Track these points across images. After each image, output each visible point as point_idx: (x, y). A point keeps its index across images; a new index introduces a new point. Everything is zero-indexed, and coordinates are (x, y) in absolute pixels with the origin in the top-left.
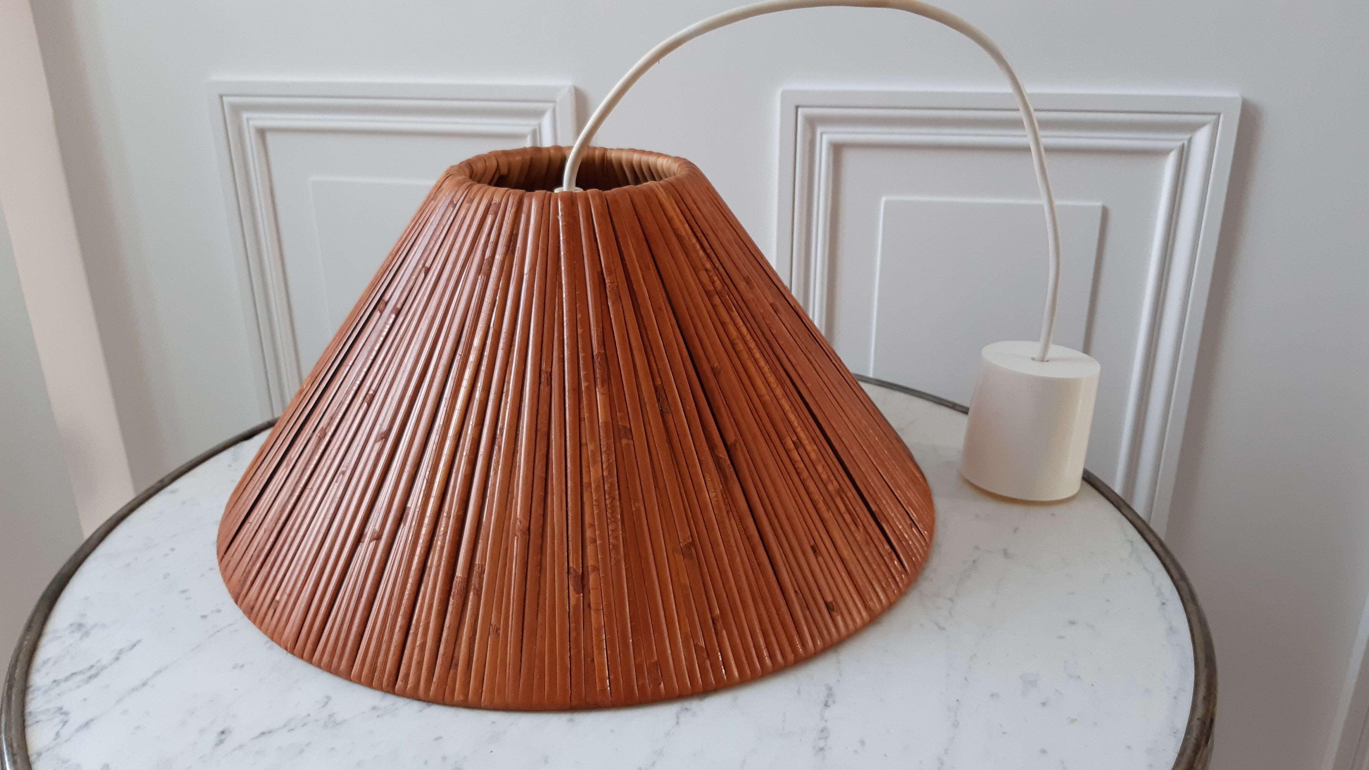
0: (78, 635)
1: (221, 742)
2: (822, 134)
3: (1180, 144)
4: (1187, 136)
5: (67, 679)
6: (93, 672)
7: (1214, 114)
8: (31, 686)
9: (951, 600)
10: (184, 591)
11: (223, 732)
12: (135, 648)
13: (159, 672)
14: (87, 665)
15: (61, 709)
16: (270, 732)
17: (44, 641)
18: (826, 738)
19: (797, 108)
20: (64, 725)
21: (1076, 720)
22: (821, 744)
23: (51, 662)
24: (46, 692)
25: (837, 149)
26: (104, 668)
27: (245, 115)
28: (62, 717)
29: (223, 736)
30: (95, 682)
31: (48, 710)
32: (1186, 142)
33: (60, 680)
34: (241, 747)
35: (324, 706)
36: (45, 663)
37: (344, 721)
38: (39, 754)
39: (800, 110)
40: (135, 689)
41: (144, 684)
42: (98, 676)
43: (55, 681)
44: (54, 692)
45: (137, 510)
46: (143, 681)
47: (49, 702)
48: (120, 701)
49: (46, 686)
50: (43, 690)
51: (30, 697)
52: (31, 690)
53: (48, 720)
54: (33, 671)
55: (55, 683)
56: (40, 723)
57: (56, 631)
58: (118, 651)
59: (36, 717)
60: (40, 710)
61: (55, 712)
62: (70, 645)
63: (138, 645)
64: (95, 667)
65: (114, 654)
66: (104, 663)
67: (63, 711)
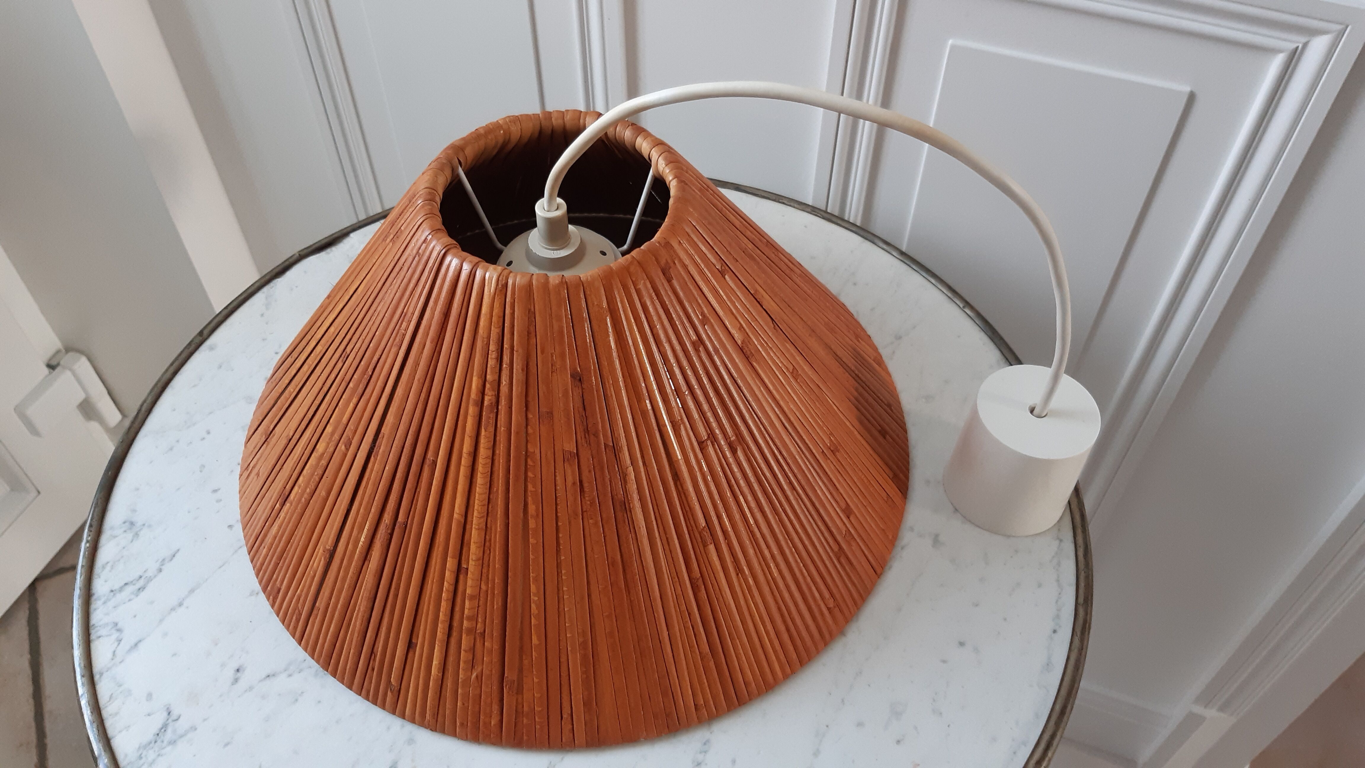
0: (130, 535)
1: (236, 680)
3: (1295, 46)
4: (1303, 39)
5: (121, 589)
6: (141, 583)
7: (1341, 24)
8: (94, 594)
10: (215, 491)
11: (238, 670)
12: (175, 559)
13: (192, 591)
14: (136, 576)
15: (116, 624)
16: (274, 675)
17: (104, 539)
18: (705, 752)
20: (119, 644)
22: (700, 757)
23: (108, 568)
24: (105, 603)
26: (150, 580)
28: (118, 634)
29: (239, 674)
30: (143, 594)
31: (107, 624)
32: (1300, 46)
33: (115, 590)
34: (251, 688)
36: (104, 567)
38: (101, 674)
40: (173, 609)
41: (180, 605)
42: (144, 588)
43: (112, 591)
44: (111, 604)
45: (179, 373)
46: (180, 601)
47: (107, 614)
48: (161, 621)
49: (104, 596)
50: (103, 600)
51: (93, 607)
52: (93, 598)
53: (107, 636)
54: (95, 576)
55: (112, 594)
56: (101, 638)
57: (112, 528)
58: (160, 560)
59: (98, 631)
60: (101, 623)
61: (112, 628)
62: (124, 548)
63: (176, 555)
64: (143, 578)
65: (158, 564)
66: (150, 574)
67: (118, 627)
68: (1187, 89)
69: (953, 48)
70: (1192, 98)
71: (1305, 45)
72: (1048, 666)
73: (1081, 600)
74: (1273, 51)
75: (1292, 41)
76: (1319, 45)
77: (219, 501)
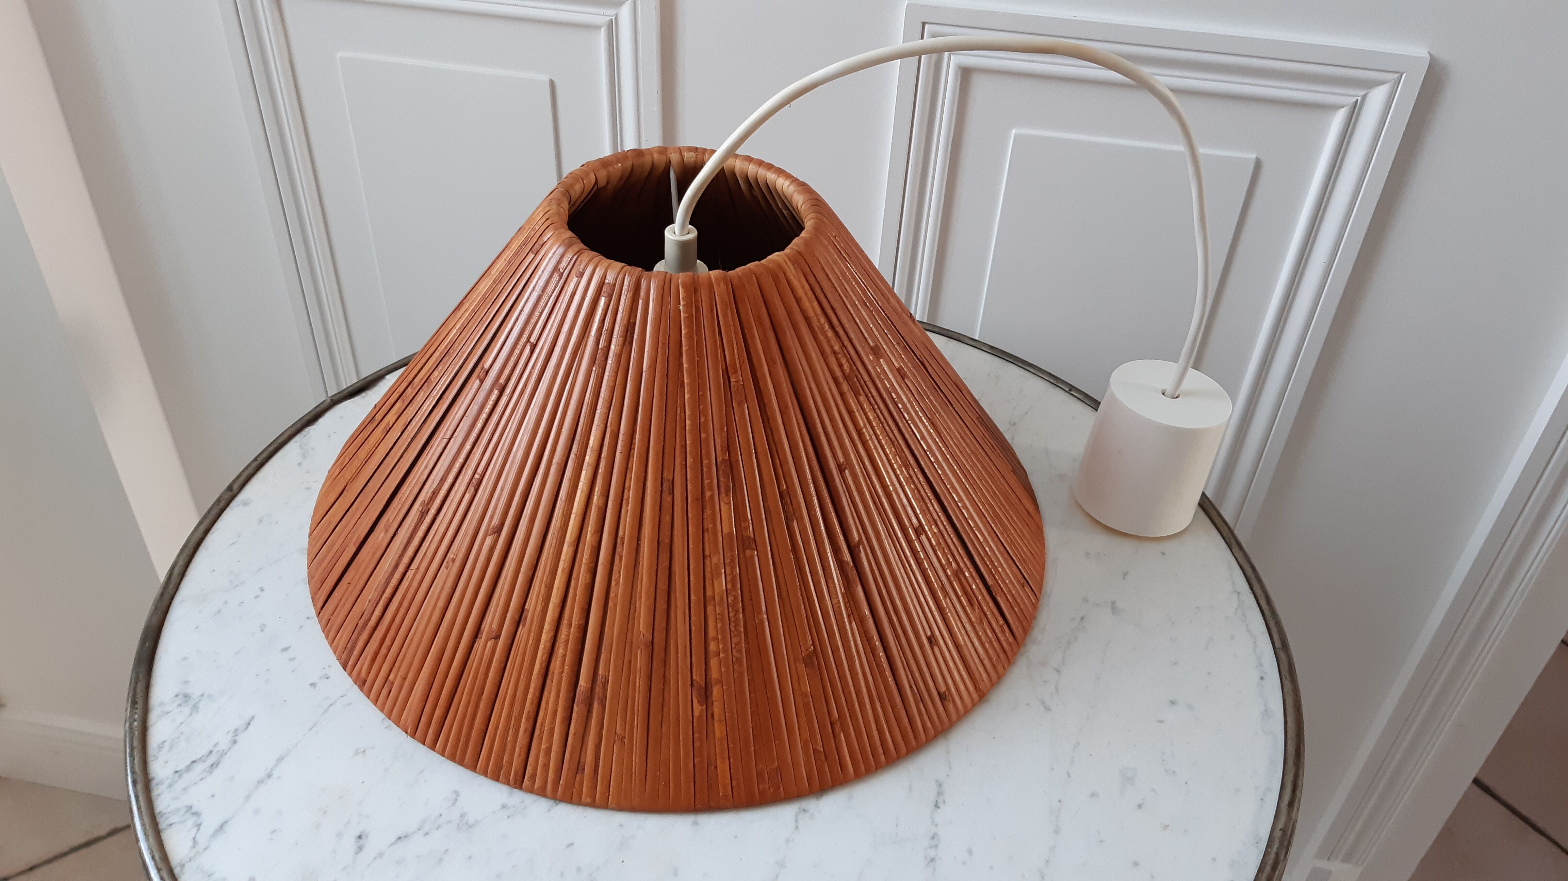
0: (187, 710)
1: (360, 849)
3: (1353, 99)
4: (1362, 93)
5: (188, 768)
6: (212, 759)
7: (1396, 72)
8: (153, 779)
9: (1058, 671)
10: (285, 649)
11: (360, 837)
12: (250, 727)
13: (280, 759)
14: (205, 751)
15: (190, 808)
16: (406, 837)
17: (153, 717)
18: (936, 846)
19: (924, 24)
20: (198, 830)
21: (1168, 826)
22: (932, 853)
23: (166, 747)
24: (170, 786)
25: (966, 74)
26: (224, 754)
28: (195, 818)
29: (362, 842)
30: (217, 771)
31: (178, 810)
32: (1359, 99)
33: (181, 770)
34: (381, 855)
35: (454, 804)
36: (160, 747)
37: (477, 822)
38: (183, 866)
39: (926, 26)
40: (261, 782)
41: (269, 776)
42: (219, 763)
43: (177, 772)
44: (179, 786)
45: (212, 531)
46: (267, 772)
47: (176, 798)
48: (248, 798)
49: (168, 778)
50: (166, 784)
51: (155, 793)
52: (154, 783)
53: (181, 822)
54: (150, 758)
55: (177, 775)
56: (173, 826)
57: (161, 704)
58: (233, 731)
59: (168, 818)
60: (169, 809)
61: (186, 812)
62: (182, 723)
63: (251, 723)
64: (214, 753)
65: (229, 737)
66: (222, 746)
67: (194, 810)
68: (1253, 156)
69: (1017, 137)
70: (1258, 165)
71: (1364, 97)
72: (1267, 713)
73: (1278, 644)
74: (1335, 107)
75: (1352, 95)
76: (1377, 97)
77: (294, 658)
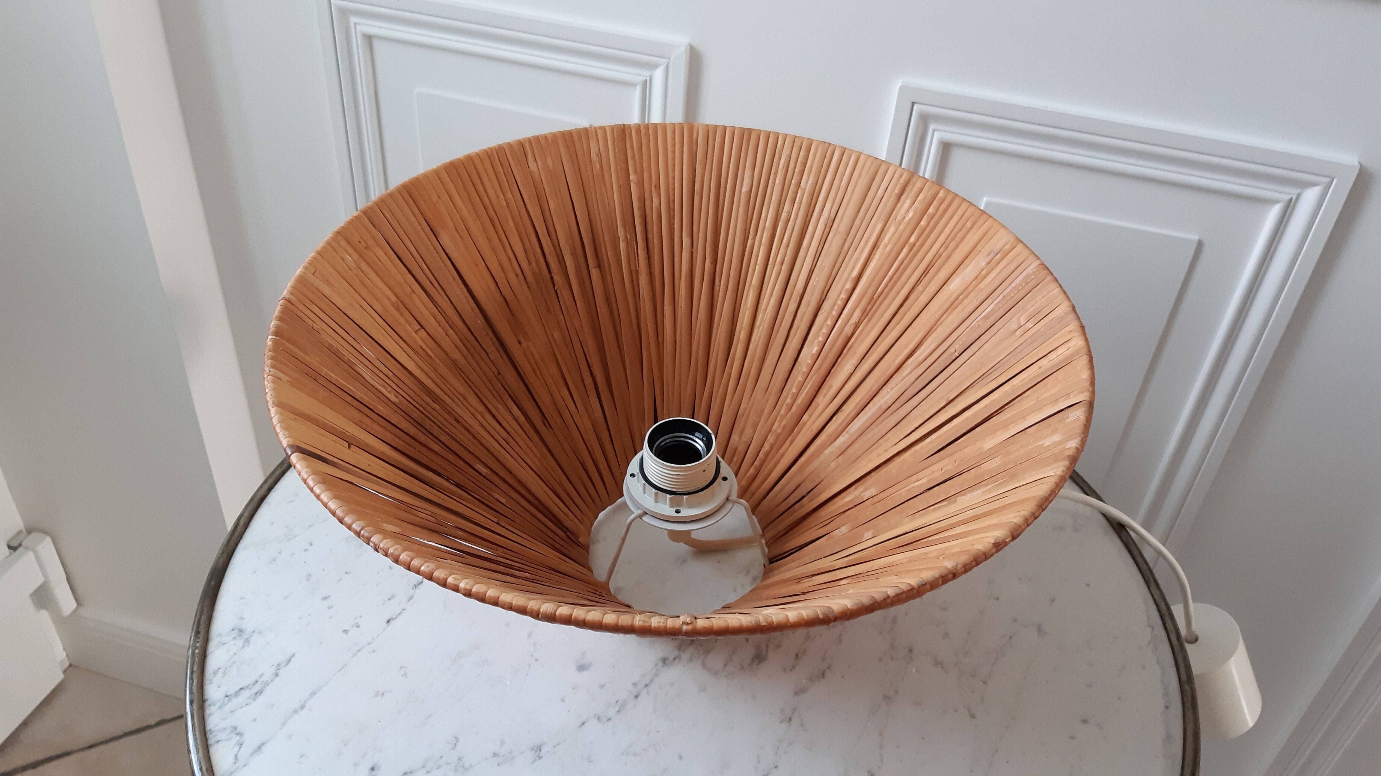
0: (240, 642)
2: (934, 131)
3: (1289, 197)
4: (1297, 191)
5: (237, 694)
6: (257, 688)
7: (1328, 177)
8: (208, 700)
10: (325, 598)
11: (373, 769)
12: (291, 663)
13: (313, 694)
14: (251, 681)
15: (236, 728)
16: (411, 773)
17: (212, 646)
19: (913, 104)
20: (240, 748)
23: (220, 673)
24: (220, 707)
25: (946, 148)
26: (267, 684)
27: (353, 20)
28: (238, 738)
29: (374, 773)
30: (260, 699)
31: (225, 729)
32: (1294, 197)
33: (231, 695)
35: (453, 748)
36: (215, 673)
37: (471, 766)
39: (915, 106)
40: (295, 712)
41: (303, 707)
42: (262, 692)
43: (227, 696)
44: (227, 708)
45: (274, 489)
46: (301, 704)
47: (224, 719)
48: (284, 724)
49: (219, 701)
50: (217, 706)
51: (208, 712)
52: (207, 703)
53: (227, 740)
54: (207, 681)
55: (227, 698)
56: (220, 743)
57: (220, 635)
58: (277, 664)
59: (216, 735)
60: (217, 728)
61: (232, 732)
62: (235, 654)
63: (292, 660)
64: (259, 682)
65: (273, 670)
66: (265, 678)
67: (238, 731)
68: (1196, 237)
69: (987, 204)
70: (1200, 246)
71: (1298, 196)
74: (1273, 202)
75: (1288, 193)
76: (1310, 197)
77: (330, 607)
